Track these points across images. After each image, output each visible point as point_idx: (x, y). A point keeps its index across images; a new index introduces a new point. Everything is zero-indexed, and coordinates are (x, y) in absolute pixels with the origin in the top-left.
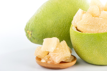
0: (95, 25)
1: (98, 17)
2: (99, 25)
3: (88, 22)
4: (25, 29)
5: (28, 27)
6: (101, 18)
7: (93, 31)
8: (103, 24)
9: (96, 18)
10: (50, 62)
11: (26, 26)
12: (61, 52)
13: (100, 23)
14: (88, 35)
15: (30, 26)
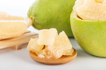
0: (96, 12)
1: (101, 3)
2: (100, 13)
3: (89, 8)
4: (28, 14)
5: (31, 11)
6: (104, 4)
7: (93, 19)
8: (105, 11)
9: (99, 4)
10: (50, 57)
11: (29, 11)
12: (62, 45)
13: (102, 10)
14: (86, 23)
15: (33, 11)
